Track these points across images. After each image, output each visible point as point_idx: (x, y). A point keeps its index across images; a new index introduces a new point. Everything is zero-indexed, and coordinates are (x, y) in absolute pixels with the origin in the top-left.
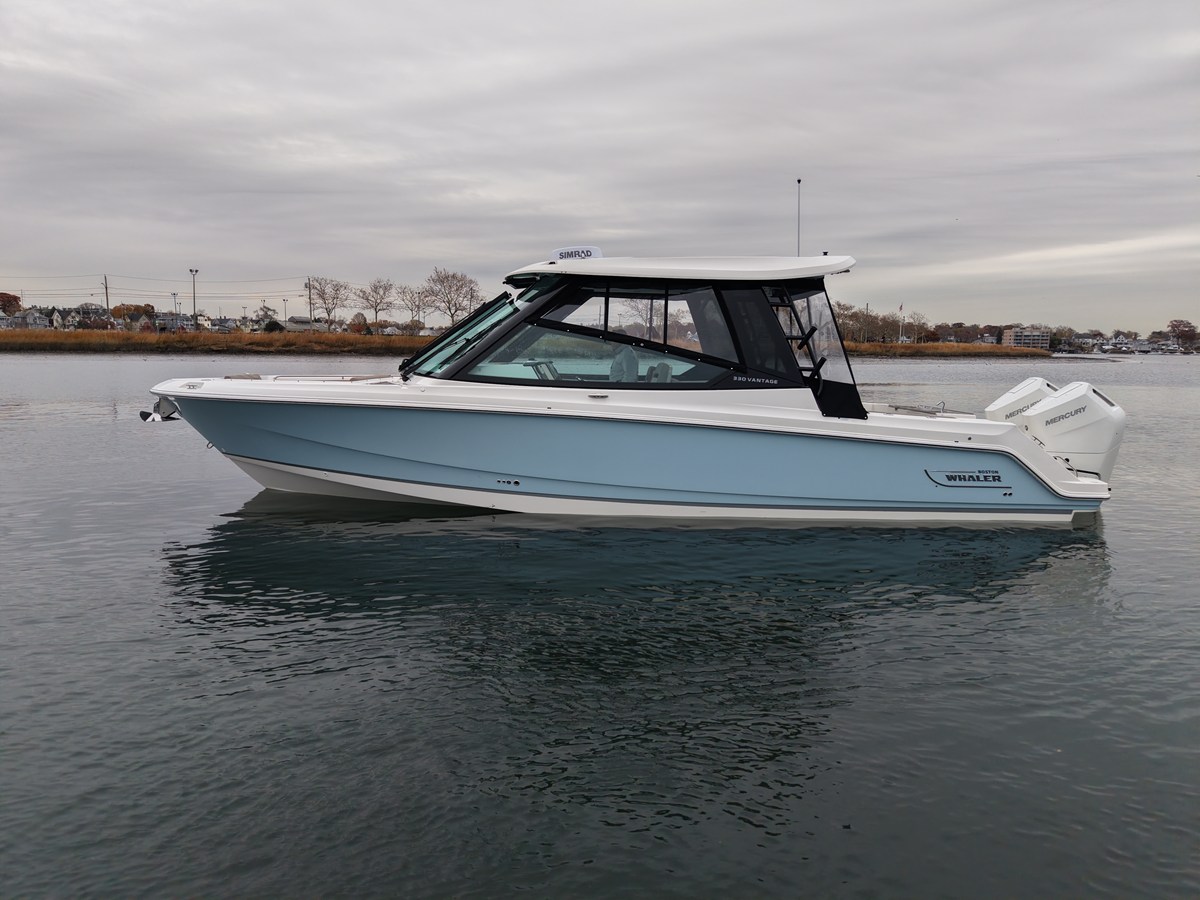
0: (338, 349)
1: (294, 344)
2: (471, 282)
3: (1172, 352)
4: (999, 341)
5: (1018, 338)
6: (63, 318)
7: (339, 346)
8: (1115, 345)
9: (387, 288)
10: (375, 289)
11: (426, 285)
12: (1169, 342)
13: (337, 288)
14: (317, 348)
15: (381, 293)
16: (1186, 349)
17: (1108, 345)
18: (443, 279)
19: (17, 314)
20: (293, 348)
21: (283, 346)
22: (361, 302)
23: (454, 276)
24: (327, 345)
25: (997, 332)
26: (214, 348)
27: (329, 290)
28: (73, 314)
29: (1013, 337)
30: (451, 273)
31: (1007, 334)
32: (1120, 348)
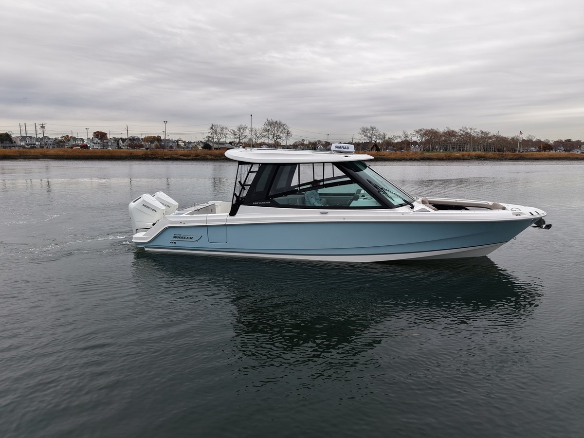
0: (218, 158)
1: (199, 156)
2: (284, 125)
6: (123, 143)
7: (219, 157)
9: (245, 129)
10: (239, 129)
11: (263, 127)
13: (222, 129)
14: (209, 157)
15: (242, 131)
18: (271, 124)
19: (105, 141)
20: (199, 157)
21: (195, 157)
22: (232, 136)
23: (276, 122)
24: (214, 156)
26: (165, 157)
27: (219, 130)
28: (127, 141)
30: (274, 121)
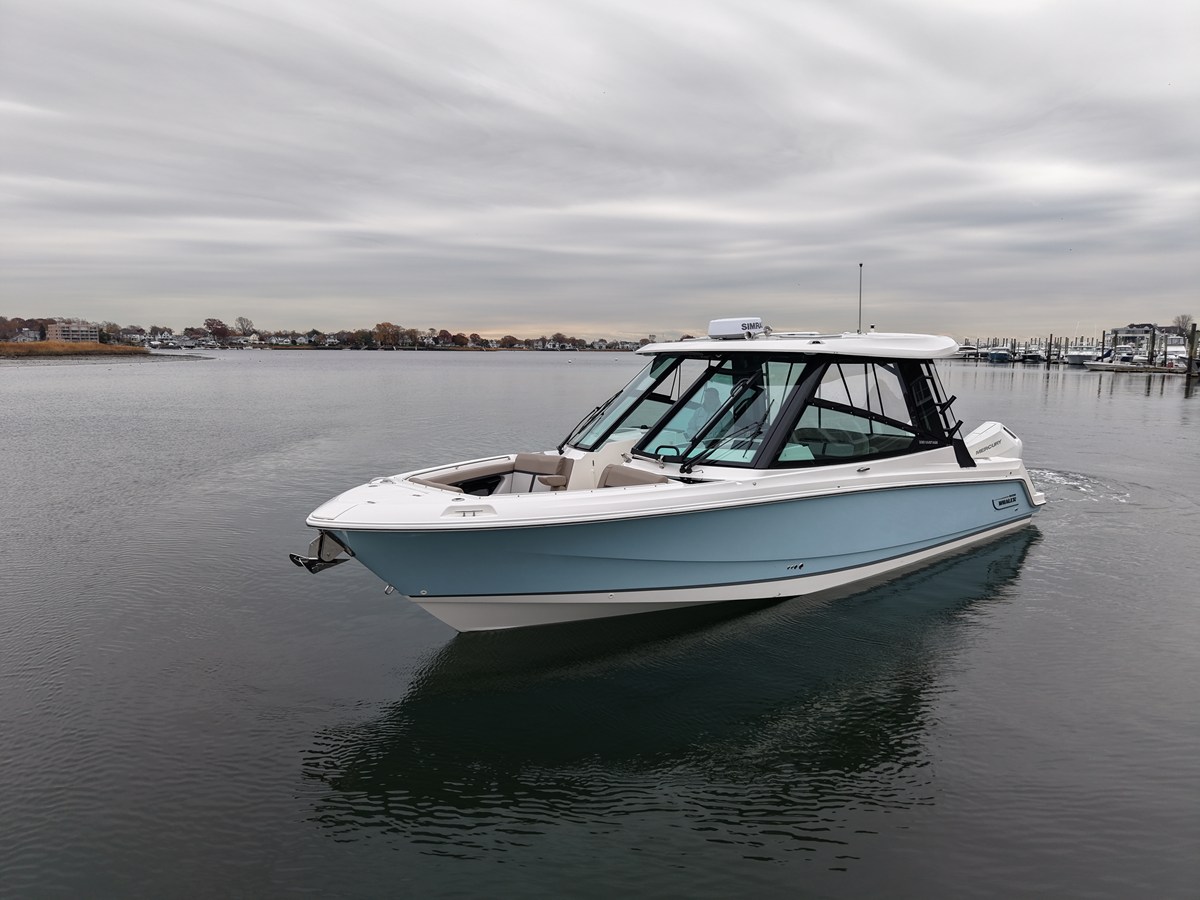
3: (212, 347)
4: (43, 336)
5: (66, 333)
8: (161, 340)
12: (207, 338)
16: (222, 344)
17: (155, 340)
25: (41, 327)
29: (59, 333)
31: (51, 330)
32: (167, 344)
